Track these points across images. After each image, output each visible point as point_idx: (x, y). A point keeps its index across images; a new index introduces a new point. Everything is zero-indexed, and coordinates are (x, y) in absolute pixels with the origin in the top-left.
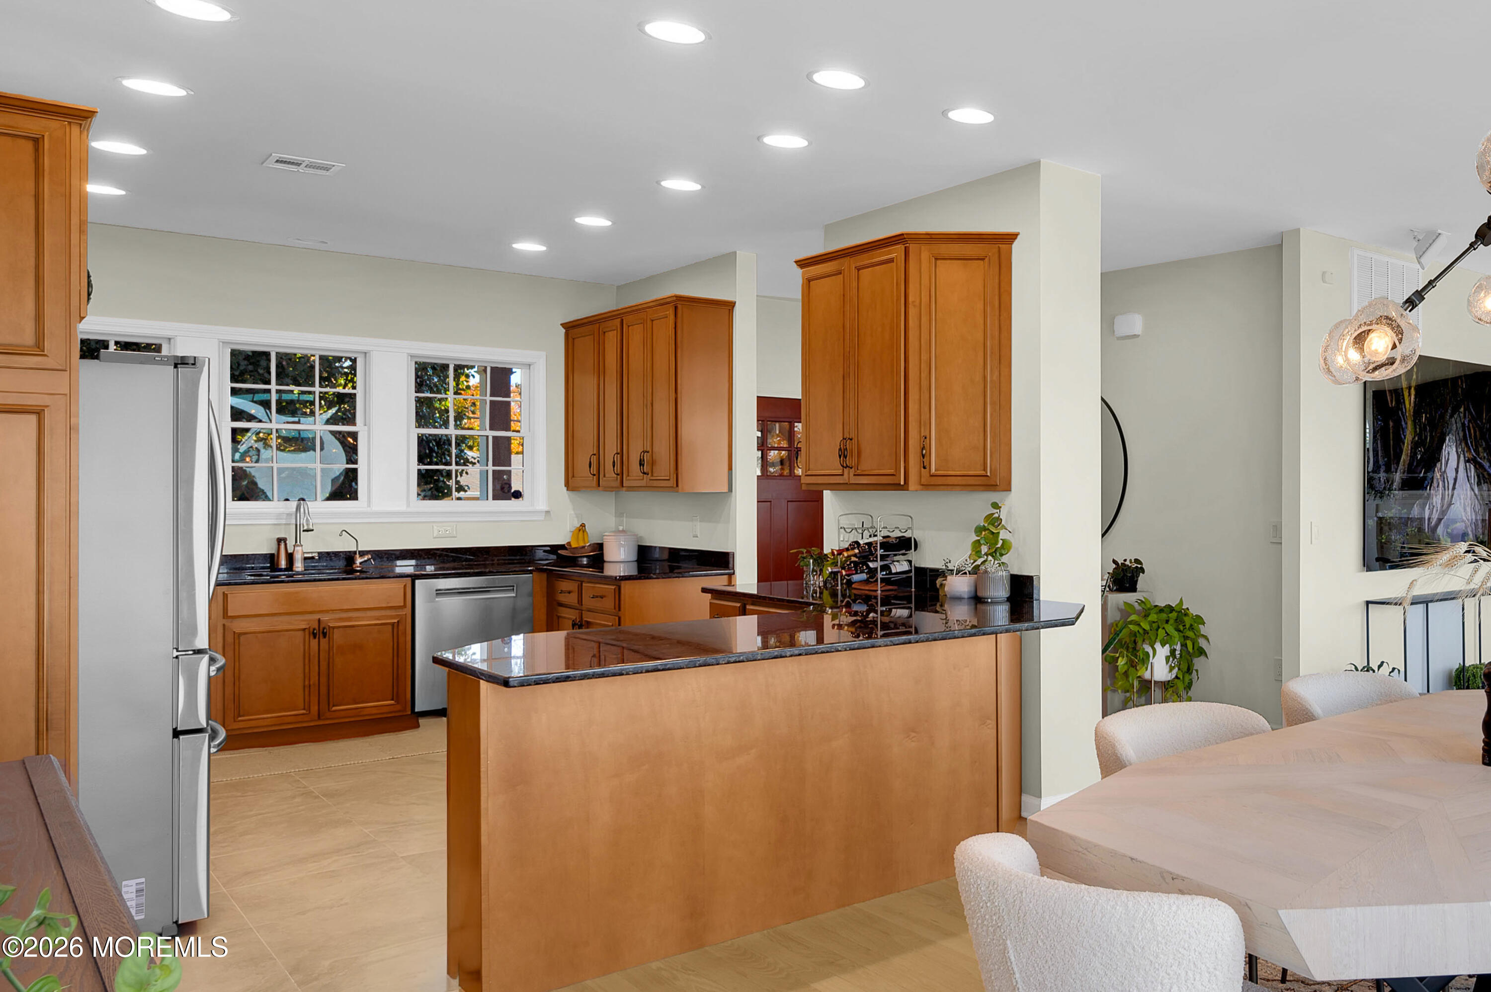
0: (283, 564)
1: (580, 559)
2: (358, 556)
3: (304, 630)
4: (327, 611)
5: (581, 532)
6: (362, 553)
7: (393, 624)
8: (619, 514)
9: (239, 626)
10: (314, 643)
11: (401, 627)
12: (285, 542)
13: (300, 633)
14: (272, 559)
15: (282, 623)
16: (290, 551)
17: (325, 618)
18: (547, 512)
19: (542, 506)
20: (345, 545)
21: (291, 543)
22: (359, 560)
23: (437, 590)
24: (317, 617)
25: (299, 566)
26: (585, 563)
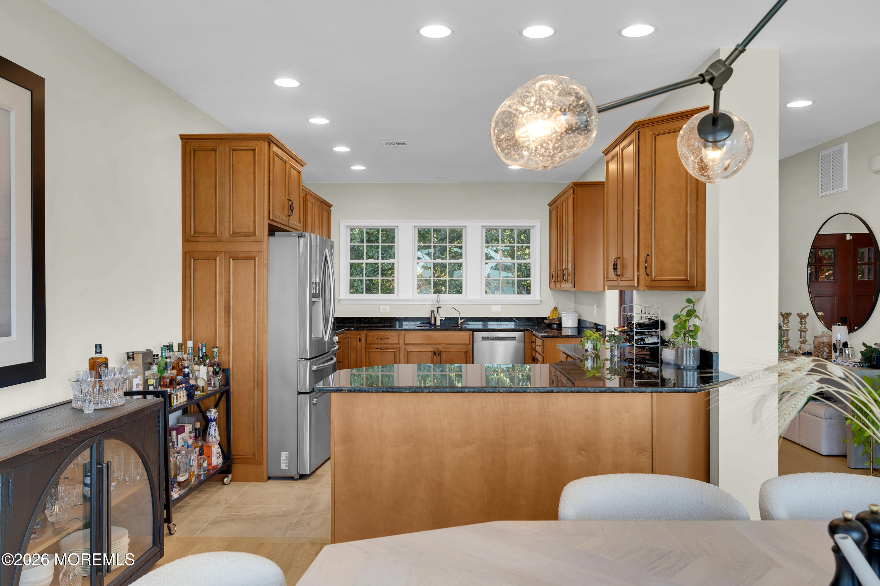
0: (433, 322)
1: (553, 325)
2: (459, 319)
3: (432, 352)
4: (440, 344)
5: (555, 311)
6: (461, 318)
7: (465, 352)
8: (575, 302)
9: (410, 348)
10: (435, 358)
11: (468, 354)
12: (434, 312)
13: (430, 353)
14: (429, 319)
15: (424, 348)
16: (435, 316)
17: (440, 347)
18: (541, 301)
19: (538, 298)
20: (455, 315)
21: (436, 312)
22: (460, 321)
23: (482, 337)
24: (436, 346)
25: (438, 323)
26: (555, 327)
